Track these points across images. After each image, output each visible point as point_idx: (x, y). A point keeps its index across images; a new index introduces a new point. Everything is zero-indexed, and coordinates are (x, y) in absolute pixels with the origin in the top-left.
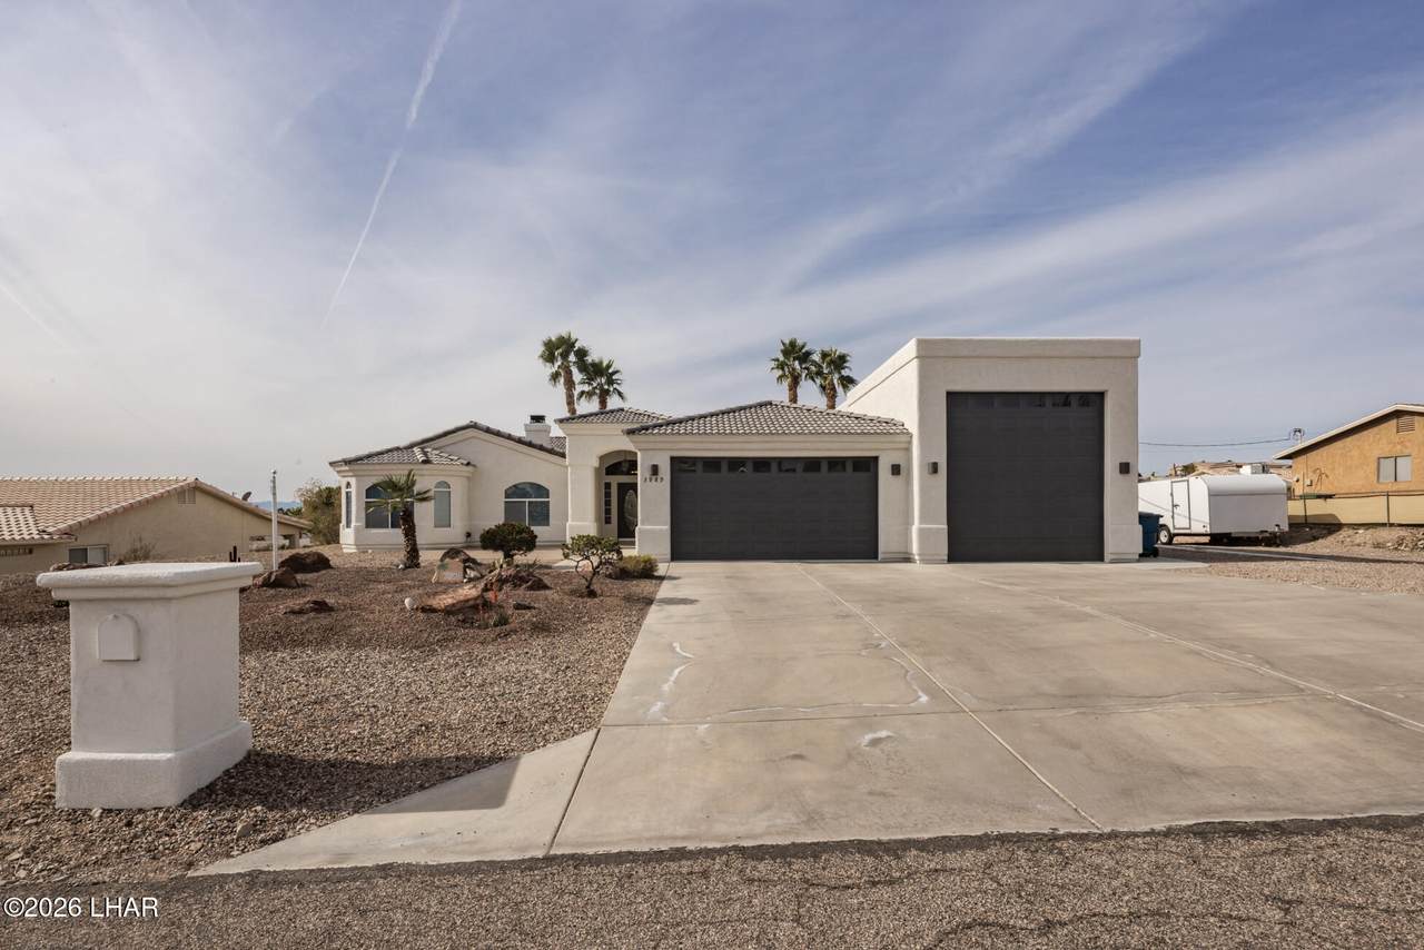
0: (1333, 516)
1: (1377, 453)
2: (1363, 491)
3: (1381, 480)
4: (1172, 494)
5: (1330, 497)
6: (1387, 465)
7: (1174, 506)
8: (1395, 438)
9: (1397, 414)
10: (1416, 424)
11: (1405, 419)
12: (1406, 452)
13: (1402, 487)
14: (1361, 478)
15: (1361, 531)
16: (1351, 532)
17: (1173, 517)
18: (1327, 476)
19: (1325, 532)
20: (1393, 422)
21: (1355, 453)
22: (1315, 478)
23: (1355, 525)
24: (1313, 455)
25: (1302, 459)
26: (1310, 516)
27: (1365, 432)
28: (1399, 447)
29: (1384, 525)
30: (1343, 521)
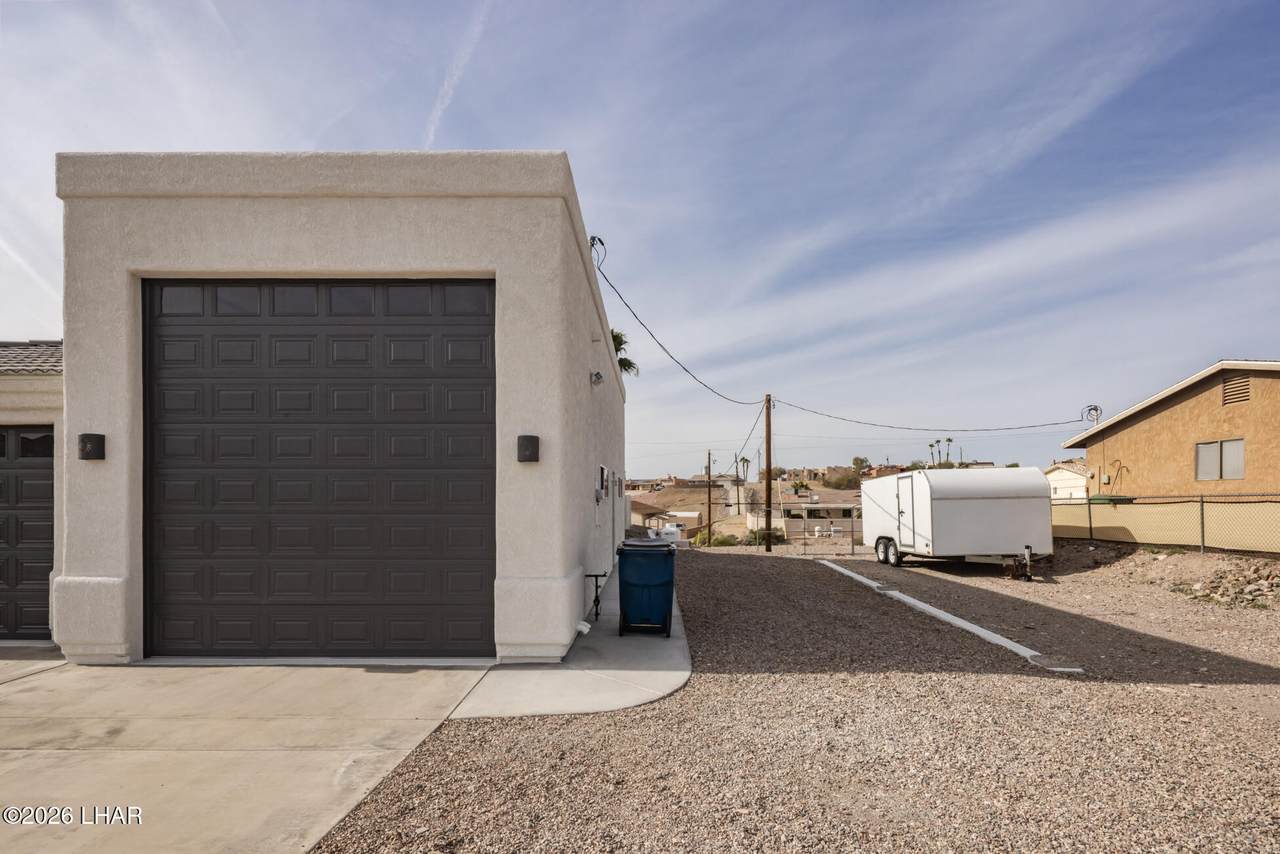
0: (1124, 530)
1: (1194, 436)
2: (1176, 493)
3: (1200, 477)
4: (898, 496)
5: (1129, 501)
6: (1209, 455)
7: (901, 513)
8: (1221, 412)
9: (1223, 376)
10: (1252, 390)
11: (1235, 384)
12: (1237, 434)
13: (1229, 487)
14: (1171, 475)
15: (1161, 557)
16: (1148, 557)
17: (899, 529)
18: (1128, 470)
19: (1112, 554)
20: (1218, 390)
21: (1165, 436)
22: (1113, 474)
23: (1156, 545)
24: (1110, 441)
25: (1097, 447)
26: (1098, 529)
27: (1178, 407)
28: (1226, 427)
29: (1196, 548)
30: (1139, 541)
